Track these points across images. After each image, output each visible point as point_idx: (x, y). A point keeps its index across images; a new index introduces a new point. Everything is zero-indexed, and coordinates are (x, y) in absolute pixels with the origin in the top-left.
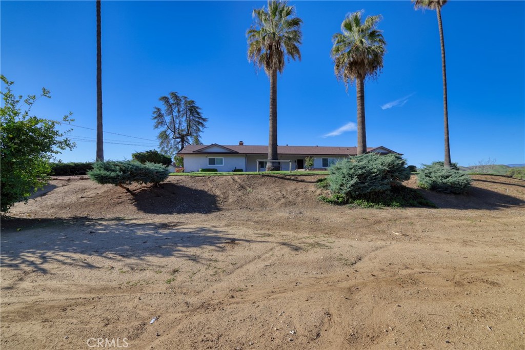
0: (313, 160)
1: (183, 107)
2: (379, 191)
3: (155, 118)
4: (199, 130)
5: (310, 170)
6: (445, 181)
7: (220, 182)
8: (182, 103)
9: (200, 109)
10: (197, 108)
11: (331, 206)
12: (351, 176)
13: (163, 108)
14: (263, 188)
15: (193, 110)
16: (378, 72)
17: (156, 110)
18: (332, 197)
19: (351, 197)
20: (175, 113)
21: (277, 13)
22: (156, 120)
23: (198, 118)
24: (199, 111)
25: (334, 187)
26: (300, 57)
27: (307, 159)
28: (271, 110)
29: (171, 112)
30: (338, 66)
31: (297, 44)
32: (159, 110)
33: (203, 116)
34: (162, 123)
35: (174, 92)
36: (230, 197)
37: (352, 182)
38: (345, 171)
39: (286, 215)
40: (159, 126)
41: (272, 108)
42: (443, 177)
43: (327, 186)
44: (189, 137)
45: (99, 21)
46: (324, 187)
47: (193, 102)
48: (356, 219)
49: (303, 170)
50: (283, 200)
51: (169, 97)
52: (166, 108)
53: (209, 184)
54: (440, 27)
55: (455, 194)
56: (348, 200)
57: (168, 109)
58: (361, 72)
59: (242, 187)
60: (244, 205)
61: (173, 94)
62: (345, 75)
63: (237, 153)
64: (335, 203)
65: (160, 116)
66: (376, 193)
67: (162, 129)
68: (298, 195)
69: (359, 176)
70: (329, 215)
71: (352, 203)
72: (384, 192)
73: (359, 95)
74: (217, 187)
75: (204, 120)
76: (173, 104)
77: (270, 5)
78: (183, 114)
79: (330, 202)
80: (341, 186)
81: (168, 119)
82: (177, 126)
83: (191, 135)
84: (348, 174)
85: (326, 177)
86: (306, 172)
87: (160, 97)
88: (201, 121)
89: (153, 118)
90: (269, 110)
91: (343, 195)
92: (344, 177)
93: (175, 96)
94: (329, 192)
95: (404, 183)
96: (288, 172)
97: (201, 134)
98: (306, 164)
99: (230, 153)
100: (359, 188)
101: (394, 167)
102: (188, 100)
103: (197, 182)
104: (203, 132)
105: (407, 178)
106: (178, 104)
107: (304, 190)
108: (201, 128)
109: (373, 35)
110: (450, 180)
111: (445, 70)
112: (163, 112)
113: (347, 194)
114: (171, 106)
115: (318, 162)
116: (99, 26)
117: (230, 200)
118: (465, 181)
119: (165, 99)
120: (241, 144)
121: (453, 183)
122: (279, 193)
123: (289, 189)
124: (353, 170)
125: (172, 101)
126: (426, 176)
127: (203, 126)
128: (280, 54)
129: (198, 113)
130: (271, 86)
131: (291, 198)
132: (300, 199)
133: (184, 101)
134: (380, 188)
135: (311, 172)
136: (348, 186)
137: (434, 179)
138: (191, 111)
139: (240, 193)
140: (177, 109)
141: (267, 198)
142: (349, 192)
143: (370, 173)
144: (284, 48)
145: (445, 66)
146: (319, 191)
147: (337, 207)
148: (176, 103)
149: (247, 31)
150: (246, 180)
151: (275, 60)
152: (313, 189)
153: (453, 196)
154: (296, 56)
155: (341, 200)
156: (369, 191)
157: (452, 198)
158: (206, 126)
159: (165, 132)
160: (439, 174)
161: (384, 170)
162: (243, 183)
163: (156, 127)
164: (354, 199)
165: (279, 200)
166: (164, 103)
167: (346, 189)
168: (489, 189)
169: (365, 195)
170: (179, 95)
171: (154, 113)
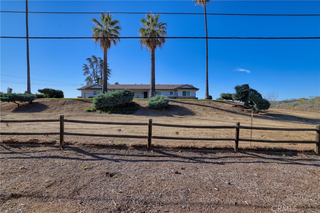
1: (99, 64)
3: (84, 70)
8: (98, 61)
13: (88, 64)
20: (95, 67)
22: (85, 71)
32: (86, 65)
34: (87, 72)
35: (94, 55)
40: (86, 74)
51: (91, 58)
52: (90, 65)
57: (91, 65)
65: (87, 68)
67: (88, 75)
75: (110, 70)
76: (93, 62)
78: (99, 67)
81: (91, 70)
87: (87, 58)
88: (108, 71)
89: (83, 70)
93: (94, 57)
112: (89, 67)
119: (89, 59)
125: (93, 60)
127: (109, 73)
140: (96, 64)
148: (95, 61)
159: (90, 77)
166: (88, 61)
170: (97, 57)
171: (84, 67)
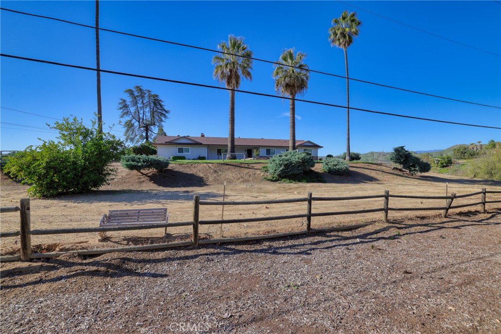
0: (259, 152)
1: (147, 100)
2: (296, 174)
3: (121, 108)
4: (161, 120)
5: (257, 159)
6: (335, 167)
7: (200, 168)
8: (146, 96)
9: (163, 102)
10: (160, 100)
11: (268, 182)
12: (281, 165)
13: (129, 100)
14: (229, 172)
15: (156, 102)
16: (304, 91)
17: (121, 101)
18: (270, 177)
19: (281, 177)
20: (140, 105)
21: (236, 47)
22: (122, 110)
23: (161, 109)
24: (162, 104)
25: (271, 171)
26: (251, 78)
27: (255, 151)
28: (230, 116)
29: (136, 103)
30: (277, 85)
31: (249, 70)
32: (124, 101)
33: (166, 108)
34: (127, 113)
35: (139, 85)
36: (210, 177)
37: (281, 169)
38: (277, 162)
39: (245, 186)
40: (125, 116)
41: (231, 115)
42: (334, 165)
43: (267, 171)
44: (152, 127)
45: (98, 42)
46: (266, 171)
47: (157, 96)
48: (280, 188)
49: (252, 159)
50: (241, 179)
51: (134, 90)
52: (131, 100)
53: (193, 169)
54: (346, 62)
55: (340, 175)
56: (279, 179)
57: (133, 101)
58: (293, 91)
59: (216, 171)
60: (219, 182)
61: (137, 87)
62: (282, 91)
63: (201, 144)
64: (272, 181)
65: (126, 106)
66: (294, 175)
67: (127, 118)
68: (250, 176)
69: (286, 165)
70: (267, 186)
71: (281, 180)
72: (299, 174)
73: (291, 107)
74: (200, 172)
75: (166, 112)
76: (137, 96)
77: (231, 41)
78: (147, 106)
79: (268, 180)
80: (275, 171)
81: (132, 109)
82: (141, 116)
83: (154, 124)
84: (279, 164)
85: (267, 165)
86: (255, 161)
87: (125, 90)
88: (163, 112)
89: (118, 108)
90: (229, 116)
91: (276, 176)
92: (277, 166)
93: (140, 89)
94: (268, 174)
95: (313, 169)
96: (242, 160)
97: (163, 123)
98: (255, 153)
99: (196, 144)
100: (285, 172)
101: (304, 160)
102: (153, 94)
103: (184, 167)
104: (165, 122)
105: (313, 166)
106: (143, 97)
107: (254, 173)
108: (163, 119)
109: (301, 67)
110: (337, 167)
111: (348, 92)
112: (128, 103)
113: (278, 175)
114: (135, 98)
115: (263, 152)
116: (98, 46)
117: (210, 180)
118: (345, 168)
119: (131, 92)
120: (203, 136)
121: (339, 169)
122: (239, 175)
123: (245, 173)
124: (282, 162)
125: (136, 94)
126: (326, 164)
127: (165, 117)
128: (237, 77)
129: (161, 106)
130: (230, 99)
131: (246, 178)
132: (251, 178)
133: (147, 94)
134: (296, 172)
135: (257, 161)
136: (279, 171)
137: (330, 166)
138: (155, 103)
139: (215, 175)
140: (141, 101)
141: (232, 178)
142: (280, 174)
143: (291, 163)
144: (240, 72)
145: (348, 89)
146: (262, 174)
147: (272, 182)
148: (140, 95)
149: (214, 57)
150: (217, 167)
151: (234, 81)
152: (259, 173)
153: (339, 176)
154: (249, 78)
155: (275, 179)
156: (290, 173)
157: (337, 178)
158: (169, 117)
159: (130, 121)
160: (332, 163)
161: (299, 162)
162: (215, 169)
163: (122, 116)
164: (283, 178)
165: (239, 179)
166: (129, 95)
167: (278, 172)
168: (362, 172)
169: (288, 176)
170: (143, 88)
171: (120, 103)
